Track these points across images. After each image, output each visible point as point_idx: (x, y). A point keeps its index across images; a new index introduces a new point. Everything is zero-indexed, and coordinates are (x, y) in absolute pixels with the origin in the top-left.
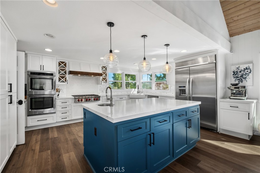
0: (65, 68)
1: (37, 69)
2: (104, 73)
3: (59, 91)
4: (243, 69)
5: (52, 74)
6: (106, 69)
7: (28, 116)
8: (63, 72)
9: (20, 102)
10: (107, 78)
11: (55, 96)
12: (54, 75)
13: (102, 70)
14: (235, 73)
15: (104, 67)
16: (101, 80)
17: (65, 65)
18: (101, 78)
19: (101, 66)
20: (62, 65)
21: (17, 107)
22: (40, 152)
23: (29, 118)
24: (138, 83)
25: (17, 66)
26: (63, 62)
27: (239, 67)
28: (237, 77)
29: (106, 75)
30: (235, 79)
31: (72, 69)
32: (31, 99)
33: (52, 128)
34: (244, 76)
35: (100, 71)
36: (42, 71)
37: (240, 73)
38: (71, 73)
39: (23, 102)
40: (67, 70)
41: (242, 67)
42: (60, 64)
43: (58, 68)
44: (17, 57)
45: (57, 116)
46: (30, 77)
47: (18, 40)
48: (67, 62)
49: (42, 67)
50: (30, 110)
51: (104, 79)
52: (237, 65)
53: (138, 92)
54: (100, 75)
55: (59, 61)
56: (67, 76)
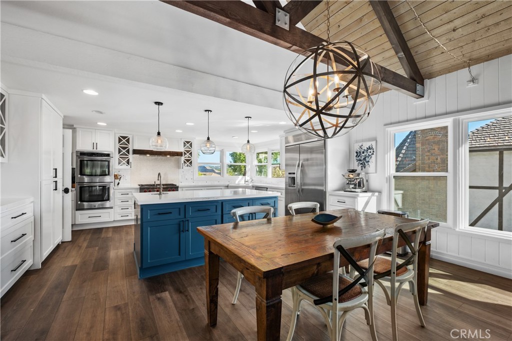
0: (127, 145)
1: (88, 148)
2: (188, 151)
3: (119, 178)
4: (366, 149)
5: (108, 155)
6: (191, 145)
7: (77, 210)
8: (124, 151)
9: (66, 191)
10: (193, 159)
11: (112, 185)
12: (111, 156)
13: (184, 146)
14: (358, 154)
15: (188, 142)
16: (183, 162)
17: (128, 141)
18: (183, 159)
19: (183, 141)
20: (124, 141)
21: (63, 196)
22: (86, 248)
23: (78, 212)
24: (249, 167)
25: (63, 146)
26: (124, 138)
27: (362, 146)
28: (360, 160)
29: (191, 154)
30: (357, 163)
31: (136, 147)
32: (81, 188)
33: (108, 228)
34: (367, 159)
35: (181, 149)
36: (95, 151)
37: (363, 155)
38: (136, 152)
39: (70, 191)
40: (131, 147)
41: (366, 145)
42: (120, 140)
43: (118, 146)
44: (63, 136)
45: (114, 213)
46: (80, 159)
47: (64, 116)
48: (130, 137)
49: (95, 145)
50: (79, 203)
51: (188, 160)
52: (360, 141)
53: (245, 181)
54: (179, 154)
55: (118, 136)
56: (131, 157)
